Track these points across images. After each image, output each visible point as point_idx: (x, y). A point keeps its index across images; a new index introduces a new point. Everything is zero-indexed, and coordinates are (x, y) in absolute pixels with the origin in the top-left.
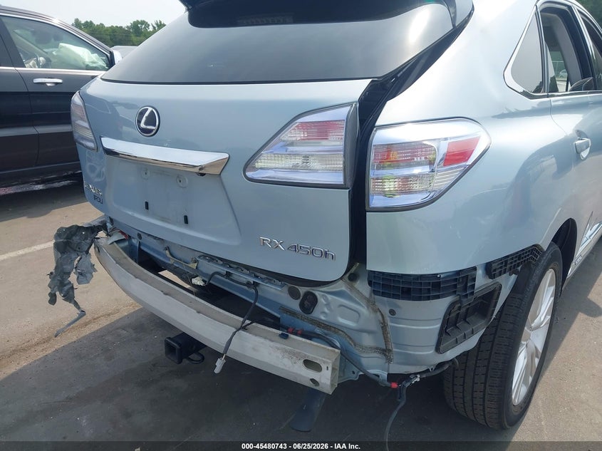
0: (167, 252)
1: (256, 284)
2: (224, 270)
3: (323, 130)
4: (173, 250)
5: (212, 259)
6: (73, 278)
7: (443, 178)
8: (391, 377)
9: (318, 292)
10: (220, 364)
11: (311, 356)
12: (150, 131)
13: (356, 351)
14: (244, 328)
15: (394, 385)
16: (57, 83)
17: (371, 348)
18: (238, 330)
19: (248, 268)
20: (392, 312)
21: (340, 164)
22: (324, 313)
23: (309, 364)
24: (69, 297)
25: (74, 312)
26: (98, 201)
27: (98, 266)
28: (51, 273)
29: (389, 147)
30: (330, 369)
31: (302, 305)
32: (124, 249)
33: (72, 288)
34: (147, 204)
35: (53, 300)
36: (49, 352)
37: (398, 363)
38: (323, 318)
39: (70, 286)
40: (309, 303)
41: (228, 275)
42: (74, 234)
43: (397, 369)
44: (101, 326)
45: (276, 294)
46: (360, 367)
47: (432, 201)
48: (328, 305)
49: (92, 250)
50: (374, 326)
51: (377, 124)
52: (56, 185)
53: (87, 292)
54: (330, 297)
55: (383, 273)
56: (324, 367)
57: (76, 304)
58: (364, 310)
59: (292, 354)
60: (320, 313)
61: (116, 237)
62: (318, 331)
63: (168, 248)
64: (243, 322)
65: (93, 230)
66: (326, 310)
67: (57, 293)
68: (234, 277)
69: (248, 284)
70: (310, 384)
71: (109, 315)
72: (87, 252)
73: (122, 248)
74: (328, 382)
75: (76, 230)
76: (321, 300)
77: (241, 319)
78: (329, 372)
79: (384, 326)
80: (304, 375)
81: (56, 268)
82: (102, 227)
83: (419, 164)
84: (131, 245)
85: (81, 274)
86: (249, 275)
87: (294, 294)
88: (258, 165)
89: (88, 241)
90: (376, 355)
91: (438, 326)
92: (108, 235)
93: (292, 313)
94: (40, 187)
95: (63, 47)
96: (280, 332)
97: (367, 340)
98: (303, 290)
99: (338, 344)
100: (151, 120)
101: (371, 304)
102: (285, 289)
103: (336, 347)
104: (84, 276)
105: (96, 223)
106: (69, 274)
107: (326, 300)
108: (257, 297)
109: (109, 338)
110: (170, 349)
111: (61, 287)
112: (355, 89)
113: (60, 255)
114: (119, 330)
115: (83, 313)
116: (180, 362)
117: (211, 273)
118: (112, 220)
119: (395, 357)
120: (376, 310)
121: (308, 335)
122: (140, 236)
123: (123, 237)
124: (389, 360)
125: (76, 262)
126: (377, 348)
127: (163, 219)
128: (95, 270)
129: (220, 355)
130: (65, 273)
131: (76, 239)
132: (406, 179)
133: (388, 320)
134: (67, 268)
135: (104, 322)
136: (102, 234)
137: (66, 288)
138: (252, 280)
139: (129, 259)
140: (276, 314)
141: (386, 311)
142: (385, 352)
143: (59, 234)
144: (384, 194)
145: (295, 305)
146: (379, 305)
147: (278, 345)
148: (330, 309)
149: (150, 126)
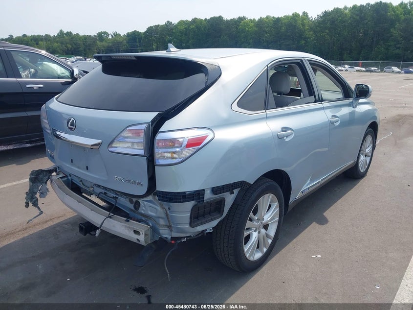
0: (81, 183)
1: (116, 198)
2: (103, 191)
3: (137, 133)
4: (83, 182)
5: (99, 186)
6: (38, 195)
7: (187, 152)
8: (172, 238)
9: (140, 201)
10: (98, 232)
11: (137, 229)
12: (72, 129)
13: (158, 227)
14: (110, 217)
15: (173, 242)
16: (40, 87)
17: (163, 225)
18: (107, 218)
19: (113, 190)
20: (169, 209)
21: (142, 147)
22: (143, 210)
23: (136, 232)
24: (35, 204)
25: (38, 212)
26: (52, 158)
27: (50, 189)
28: (27, 192)
29: (165, 140)
30: (144, 234)
31: (135, 207)
32: (64, 181)
33: (37, 200)
34: (72, 160)
35: (27, 205)
36: (26, 235)
37: (175, 232)
38: (143, 212)
39: (35, 199)
40: (137, 205)
41: (105, 193)
42: (40, 174)
43: (175, 235)
44: (55, 223)
45: (124, 202)
46: (159, 234)
47: (182, 162)
48: (145, 206)
49: (49, 182)
50: (163, 215)
51: (159, 131)
52: (39, 144)
53: (49, 205)
54: (145, 203)
55: (163, 192)
56: (141, 233)
57: (39, 208)
58: (159, 208)
59: (129, 228)
60: (142, 210)
61: (61, 175)
62: (143, 219)
63: (81, 181)
64: (109, 214)
65: (50, 172)
66: (144, 208)
67: (29, 202)
68: (108, 195)
69: (113, 197)
70: (136, 241)
71: (59, 217)
72: (46, 183)
73: (63, 181)
74: (143, 240)
75: (41, 172)
76: (142, 204)
77: (109, 213)
78: (143, 235)
79: (167, 215)
80: (133, 237)
81: (29, 190)
82: (55, 170)
83: (177, 147)
84: (68, 179)
85: (42, 193)
86: (113, 193)
87: (131, 202)
88: (114, 145)
89: (47, 177)
90: (166, 228)
91: (189, 214)
92: (57, 174)
93: (131, 210)
94: (28, 145)
95: (45, 64)
96: (126, 219)
97: (162, 222)
98: (134, 200)
99: (151, 225)
100: (72, 124)
101: (161, 206)
102: (128, 199)
103: (149, 225)
104: (43, 194)
105: (52, 168)
106: (36, 193)
107: (144, 204)
108: (116, 202)
109: (58, 229)
110: (81, 229)
111: (32, 199)
112: (150, 116)
113: (32, 184)
114: (64, 225)
115: (42, 213)
116: (85, 235)
117: (99, 192)
118: (58, 167)
119: (173, 229)
120: (163, 208)
121: (139, 221)
122: (70, 176)
123: (64, 176)
124: (171, 231)
125: (40, 187)
126: (166, 225)
127: (79, 168)
128: (49, 191)
129: (98, 228)
130: (34, 193)
131: (41, 176)
132: (174, 152)
133: (168, 212)
134: (35, 190)
135: (56, 221)
136: (54, 174)
137: (34, 200)
138: (115, 196)
139: (65, 186)
140: (128, 212)
141: (167, 208)
142: (169, 227)
143: (32, 173)
144: (164, 158)
145: (132, 206)
146: (164, 206)
147: (123, 224)
148: (145, 208)
149: (72, 127)
